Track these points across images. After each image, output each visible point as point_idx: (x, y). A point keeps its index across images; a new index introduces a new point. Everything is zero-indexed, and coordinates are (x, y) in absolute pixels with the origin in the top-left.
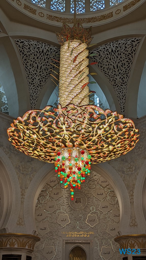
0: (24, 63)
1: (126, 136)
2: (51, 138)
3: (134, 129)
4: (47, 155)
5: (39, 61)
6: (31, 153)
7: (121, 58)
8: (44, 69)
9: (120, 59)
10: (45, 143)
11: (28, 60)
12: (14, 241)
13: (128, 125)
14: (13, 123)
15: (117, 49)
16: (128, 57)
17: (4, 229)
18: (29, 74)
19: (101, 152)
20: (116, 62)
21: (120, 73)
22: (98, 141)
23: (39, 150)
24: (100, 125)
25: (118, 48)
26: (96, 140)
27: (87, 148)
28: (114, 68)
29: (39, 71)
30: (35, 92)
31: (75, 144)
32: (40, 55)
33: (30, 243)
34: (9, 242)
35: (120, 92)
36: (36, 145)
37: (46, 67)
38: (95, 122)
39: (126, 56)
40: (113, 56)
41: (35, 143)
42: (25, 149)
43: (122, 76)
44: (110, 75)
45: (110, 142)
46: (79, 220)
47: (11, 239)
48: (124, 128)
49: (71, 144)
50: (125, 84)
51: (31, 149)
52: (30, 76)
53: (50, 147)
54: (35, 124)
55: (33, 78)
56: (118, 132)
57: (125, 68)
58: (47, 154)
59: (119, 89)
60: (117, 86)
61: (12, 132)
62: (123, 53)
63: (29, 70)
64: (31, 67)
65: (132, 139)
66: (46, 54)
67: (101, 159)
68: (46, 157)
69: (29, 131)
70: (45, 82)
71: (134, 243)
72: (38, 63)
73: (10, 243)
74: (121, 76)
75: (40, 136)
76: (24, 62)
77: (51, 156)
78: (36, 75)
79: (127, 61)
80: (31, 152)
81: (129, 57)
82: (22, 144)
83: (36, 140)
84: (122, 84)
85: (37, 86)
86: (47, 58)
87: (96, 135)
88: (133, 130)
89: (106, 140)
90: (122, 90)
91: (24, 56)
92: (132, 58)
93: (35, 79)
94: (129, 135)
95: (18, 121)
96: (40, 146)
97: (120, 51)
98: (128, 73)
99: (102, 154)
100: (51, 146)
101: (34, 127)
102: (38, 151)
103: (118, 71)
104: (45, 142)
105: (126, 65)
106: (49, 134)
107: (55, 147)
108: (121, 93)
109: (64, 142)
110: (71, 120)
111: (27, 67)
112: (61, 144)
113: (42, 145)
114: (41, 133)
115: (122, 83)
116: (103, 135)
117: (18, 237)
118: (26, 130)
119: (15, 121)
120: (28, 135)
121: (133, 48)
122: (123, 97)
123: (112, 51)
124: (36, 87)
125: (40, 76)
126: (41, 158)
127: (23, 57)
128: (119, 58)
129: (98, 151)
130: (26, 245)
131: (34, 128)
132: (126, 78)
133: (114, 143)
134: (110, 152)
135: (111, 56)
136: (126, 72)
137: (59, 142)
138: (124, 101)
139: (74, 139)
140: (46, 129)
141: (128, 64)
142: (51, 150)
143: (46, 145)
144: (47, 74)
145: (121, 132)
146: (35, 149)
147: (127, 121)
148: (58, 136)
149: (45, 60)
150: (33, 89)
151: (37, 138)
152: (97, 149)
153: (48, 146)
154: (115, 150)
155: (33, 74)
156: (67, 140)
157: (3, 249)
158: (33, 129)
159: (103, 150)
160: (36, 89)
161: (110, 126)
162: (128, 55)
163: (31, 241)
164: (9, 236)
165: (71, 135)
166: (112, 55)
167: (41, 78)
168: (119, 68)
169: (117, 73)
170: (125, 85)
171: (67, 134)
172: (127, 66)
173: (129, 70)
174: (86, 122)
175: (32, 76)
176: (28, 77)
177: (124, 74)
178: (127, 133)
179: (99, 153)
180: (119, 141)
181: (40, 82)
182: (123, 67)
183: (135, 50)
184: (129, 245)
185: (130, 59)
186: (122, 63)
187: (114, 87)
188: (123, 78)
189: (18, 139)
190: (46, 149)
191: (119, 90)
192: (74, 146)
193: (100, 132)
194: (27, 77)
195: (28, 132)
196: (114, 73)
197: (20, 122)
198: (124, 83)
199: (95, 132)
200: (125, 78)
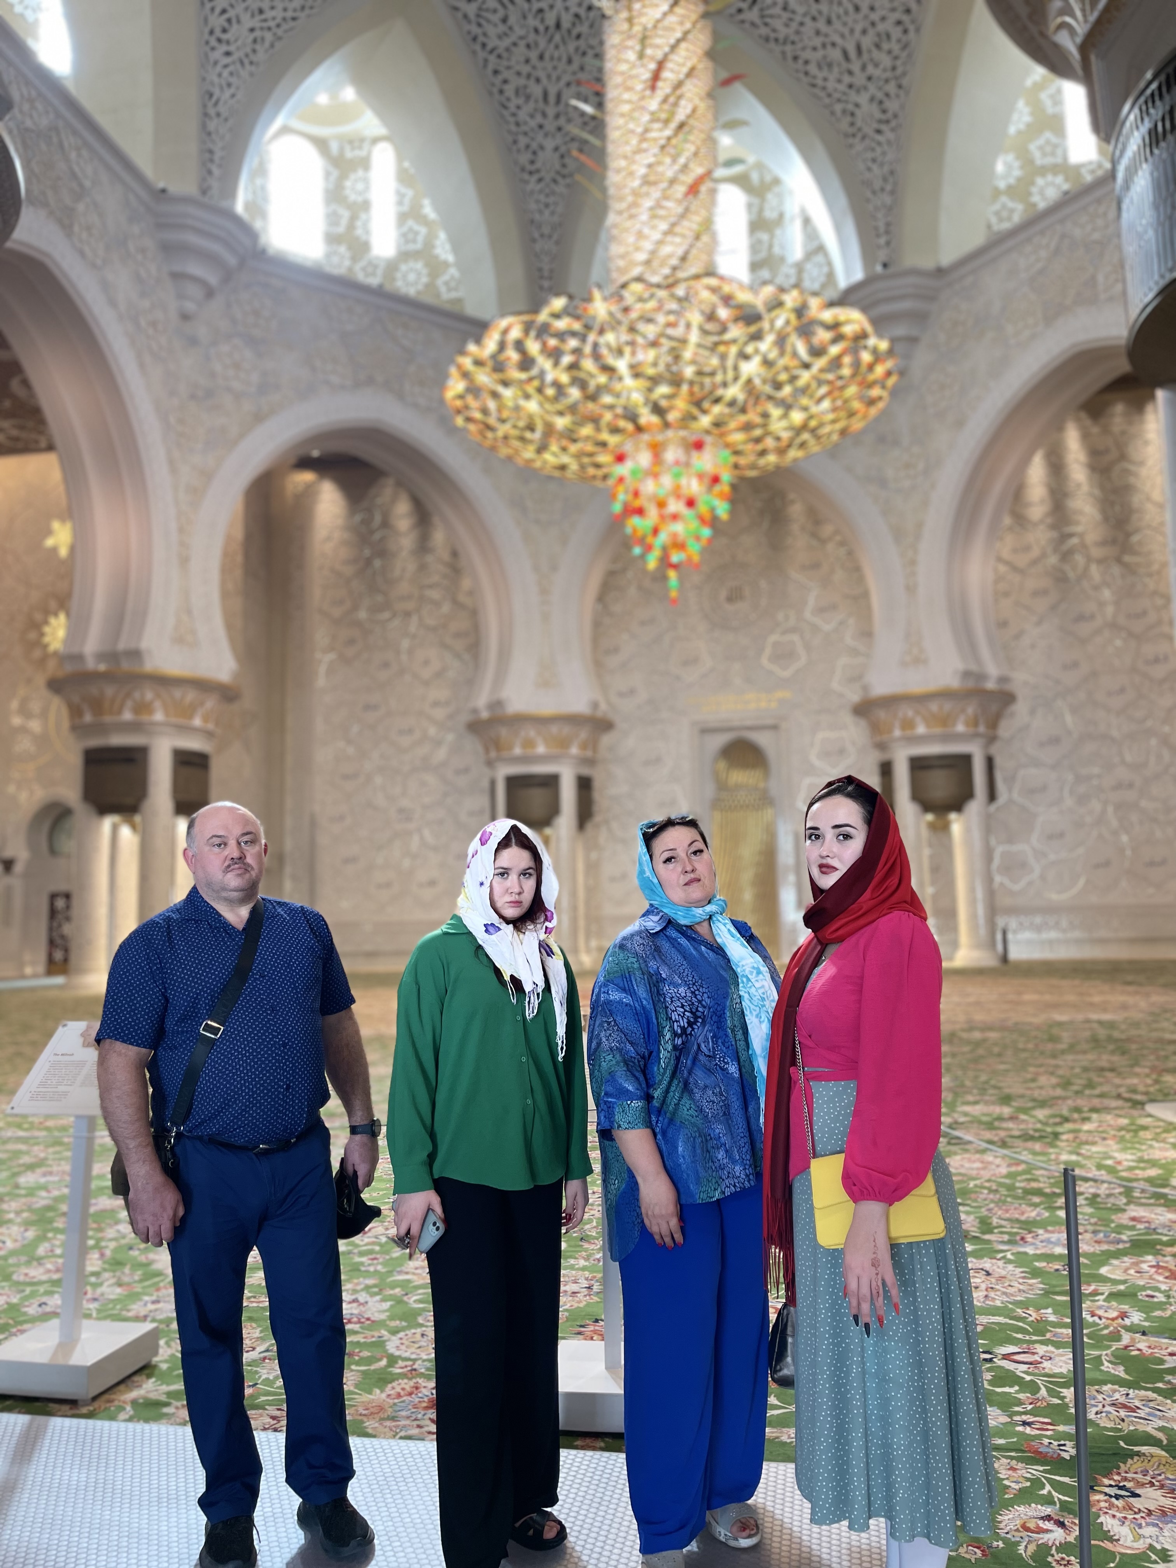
0: (493, 86)
5: (550, 69)
9: (867, 16)
12: (533, 734)
17: (501, 702)
18: (518, 133)
20: (852, 30)
21: (870, 78)
22: (746, 401)
24: (745, 345)
26: (740, 397)
27: (711, 429)
28: (847, 59)
29: (551, 112)
30: (547, 206)
31: (670, 417)
32: (549, 42)
33: (582, 739)
34: (517, 739)
35: (874, 160)
36: (544, 434)
38: (725, 338)
43: (880, 89)
44: (832, 92)
45: (789, 400)
47: (524, 729)
48: (833, 342)
49: (655, 418)
51: (532, 448)
52: (523, 141)
53: (588, 437)
56: (814, 360)
57: (889, 52)
58: (586, 460)
59: (869, 149)
60: (859, 136)
65: (872, 377)
66: (573, 36)
69: (511, 389)
71: (915, 716)
72: (545, 80)
73: (521, 744)
74: (876, 93)
75: (550, 404)
76: (493, 81)
77: (598, 466)
78: (542, 134)
79: (899, 23)
83: (541, 417)
84: (880, 127)
85: (553, 179)
86: (580, 53)
87: (736, 379)
89: (773, 393)
90: (878, 151)
91: (488, 57)
93: (542, 149)
94: (856, 364)
95: (469, 360)
96: (555, 435)
100: (592, 433)
101: (525, 375)
103: (863, 69)
104: (569, 421)
105: (894, 40)
106: (575, 393)
107: (605, 436)
108: (877, 163)
109: (631, 415)
111: (505, 102)
112: (622, 423)
113: (561, 432)
114: (550, 392)
115: (880, 122)
116: (761, 379)
117: (544, 721)
119: (460, 359)
120: (512, 404)
124: (548, 184)
128: (865, 10)
129: (754, 433)
131: (525, 379)
132: (898, 95)
133: (804, 401)
134: (798, 430)
135: (831, 4)
137: (615, 416)
138: (889, 201)
139: (662, 401)
140: (564, 378)
141: (902, 36)
142: (594, 444)
143: (575, 432)
145: (825, 358)
146: (544, 447)
147: (842, 319)
149: (569, 61)
150: (540, 193)
151: (540, 412)
152: (747, 427)
153: (582, 435)
154: (813, 423)
155: (531, 129)
156: (639, 407)
157: (505, 759)
158: (521, 381)
159: (771, 428)
161: (781, 341)
163: (587, 732)
164: (515, 722)
167: (564, 143)
168: (865, 52)
169: (859, 79)
170: (893, 130)
172: (899, 41)
173: (910, 58)
175: (527, 140)
176: (514, 143)
177: (887, 81)
178: (847, 359)
181: (563, 161)
182: (882, 50)
185: (908, 12)
186: (879, 33)
188: (884, 98)
189: (482, 418)
190: (578, 445)
191: (868, 154)
193: (749, 369)
194: (510, 146)
196: (847, 79)
199: (730, 372)
200: (894, 97)
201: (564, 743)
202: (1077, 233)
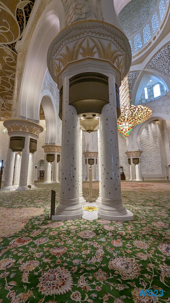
201: (95, 155)
202: (152, 105)
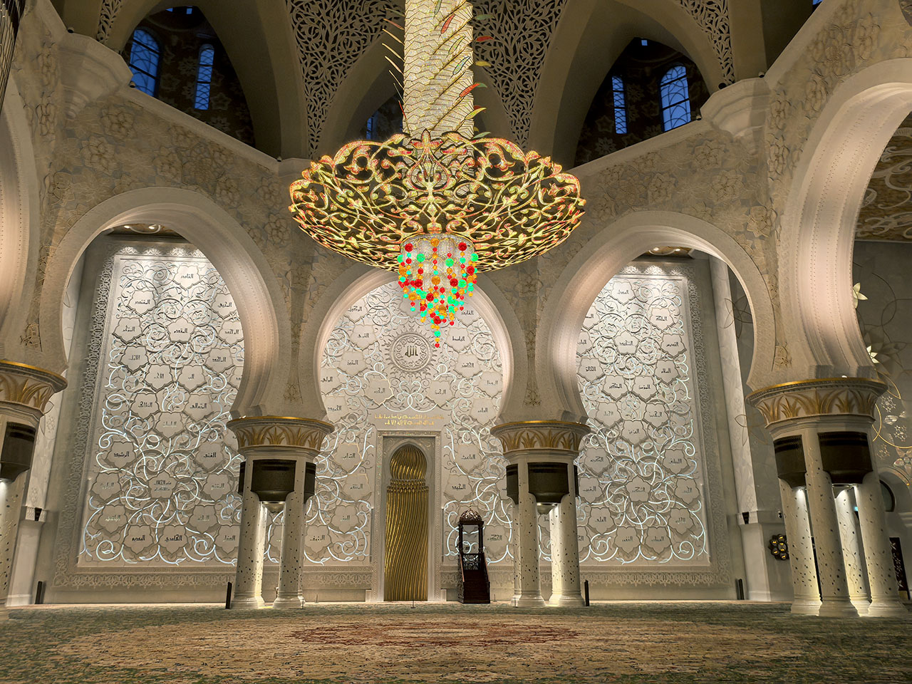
0: (295, 23)
1: (558, 215)
2: (396, 209)
3: (577, 199)
4: (379, 250)
5: (332, 22)
6: (341, 242)
7: (524, 29)
8: (342, 44)
9: (521, 33)
10: (378, 220)
11: (305, 19)
12: (279, 431)
13: (567, 188)
14: (309, 168)
15: (518, 8)
16: (541, 28)
17: (257, 408)
18: (307, 54)
19: (498, 248)
20: (512, 38)
21: (519, 67)
22: (498, 223)
23: (361, 236)
24: (511, 185)
25: (519, 5)
26: (496, 219)
27: (471, 238)
28: (507, 54)
29: (329, 46)
30: (320, 99)
31: (448, 227)
32: (334, 6)
33: (313, 437)
34: (268, 434)
35: (518, 111)
36: (359, 225)
37: (347, 37)
38: (500, 179)
39: (536, 26)
40: (507, 22)
41: (356, 220)
42: (327, 232)
43: (524, 73)
44: (497, 70)
45: (522, 227)
46: (413, 390)
47: (273, 428)
48: (558, 195)
49: (439, 225)
50: (530, 94)
51: (343, 233)
52: (310, 59)
53: (390, 231)
54: (364, 174)
55: (317, 63)
56: (545, 204)
57: (532, 54)
58: (379, 247)
59: (516, 104)
60: (510, 97)
61: (302, 190)
62: (530, 17)
63: (306, 43)
64: (312, 36)
65: (569, 221)
66: (349, 7)
67: (495, 262)
68: (374, 254)
69: (345, 191)
70: (344, 76)
71: (533, 437)
72: (328, 28)
73: (269, 437)
74: (522, 75)
75: (372, 205)
76: (296, 21)
77: (385, 252)
78: (322, 58)
79: (538, 40)
80: (342, 239)
81: (543, 30)
82: (322, 221)
83: (361, 212)
84: (522, 94)
85: (326, 85)
86: (351, 17)
87: (498, 207)
88: (573, 201)
89: (515, 220)
90: (521, 106)
91: (294, 6)
92: (550, 31)
93: (321, 66)
94: (565, 211)
95: (320, 166)
96: (365, 226)
97: (523, 13)
98: (538, 68)
99: (499, 253)
100: (393, 229)
101: (360, 182)
102: (358, 239)
103: (516, 61)
104: (380, 219)
105: (535, 49)
106: (392, 199)
107: (400, 232)
108: (520, 113)
109: (424, 221)
110: (450, 170)
111: (301, 35)
112: (415, 225)
113: (371, 225)
114: (374, 196)
115: (523, 91)
116: (512, 210)
117: (289, 423)
118: (338, 189)
119: (313, 164)
120: (343, 201)
121: (553, 7)
122: (524, 123)
123: (505, 11)
124: (322, 86)
125: (332, 61)
126: (360, 255)
127: (293, 8)
128: (520, 29)
129: (493, 245)
130: (305, 441)
131: (359, 185)
132: (534, 79)
133: (530, 229)
134: (518, 247)
135: (502, 22)
136: (533, 64)
137: (413, 219)
138: (525, 134)
139: (448, 215)
140: (388, 189)
141: (539, 48)
142: (391, 237)
143: (381, 226)
144: (349, 57)
145: (551, 204)
146: (353, 233)
147: (567, 181)
148: (413, 208)
149: (345, 21)
150: (316, 90)
151: (362, 209)
152: (491, 241)
153: (385, 229)
154: (529, 244)
155: (316, 53)
156: (431, 216)
157: (256, 449)
158: (356, 186)
159: (505, 243)
160: (323, 92)
161: (530, 189)
162: (542, 25)
163: (316, 433)
164: (267, 423)
165: (443, 207)
166: (504, 21)
167: (335, 66)
168: (518, 52)
169: (514, 66)
170: (530, 97)
171: (433, 203)
172: (538, 50)
173: (542, 60)
174: (481, 177)
175: (312, 59)
176: (304, 59)
177: (529, 70)
178: (562, 207)
179: (492, 250)
180: (543, 224)
181: (333, 75)
182: (528, 53)
183: (557, 12)
184: (522, 440)
185: (544, 34)
186: (527, 43)
187: (505, 98)
188: (526, 79)
189: (315, 207)
190: (379, 236)
191: (515, 107)
192: (444, 231)
193: (508, 202)
194: (302, 60)
195: (342, 193)
196: (506, 64)
197: (327, 168)
198: (527, 92)
199: (496, 203)
200: (531, 79)
